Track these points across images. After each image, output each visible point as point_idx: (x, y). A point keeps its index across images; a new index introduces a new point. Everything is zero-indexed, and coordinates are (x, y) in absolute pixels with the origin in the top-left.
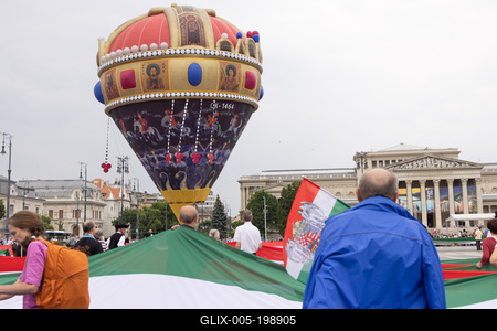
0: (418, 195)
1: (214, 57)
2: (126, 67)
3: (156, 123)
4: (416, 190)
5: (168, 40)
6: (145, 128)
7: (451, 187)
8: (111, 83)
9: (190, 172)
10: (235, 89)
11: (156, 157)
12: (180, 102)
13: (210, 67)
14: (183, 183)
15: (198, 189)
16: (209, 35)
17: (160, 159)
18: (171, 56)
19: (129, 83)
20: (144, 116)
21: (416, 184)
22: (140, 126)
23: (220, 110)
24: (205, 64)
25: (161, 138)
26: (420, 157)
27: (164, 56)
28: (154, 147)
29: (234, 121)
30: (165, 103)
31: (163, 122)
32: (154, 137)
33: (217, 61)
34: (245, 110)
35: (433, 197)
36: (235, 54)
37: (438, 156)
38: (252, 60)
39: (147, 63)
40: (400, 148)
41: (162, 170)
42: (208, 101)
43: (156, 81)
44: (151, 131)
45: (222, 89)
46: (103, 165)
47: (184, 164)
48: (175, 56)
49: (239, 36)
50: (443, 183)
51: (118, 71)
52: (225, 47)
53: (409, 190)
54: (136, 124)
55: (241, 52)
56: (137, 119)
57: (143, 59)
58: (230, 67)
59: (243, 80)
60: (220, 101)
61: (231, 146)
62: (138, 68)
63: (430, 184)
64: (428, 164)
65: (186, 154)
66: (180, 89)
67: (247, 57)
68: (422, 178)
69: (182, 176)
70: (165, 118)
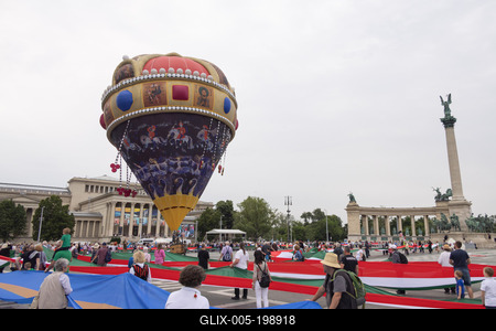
3: (192, 133)
6: (181, 136)
8: (156, 92)
11: (179, 163)
14: (192, 190)
17: (182, 165)
19: (180, 95)
20: (185, 126)
22: (177, 134)
25: (192, 147)
28: (181, 154)
30: (206, 118)
32: (186, 145)
41: (181, 175)
43: (205, 100)
44: (186, 139)
46: (112, 166)
47: (198, 172)
56: (177, 127)
57: (196, 81)
66: (218, 112)
69: (194, 182)
70: (203, 131)
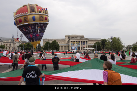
0: (77, 44)
1: (38, 14)
2: (19, 18)
3: (27, 29)
4: (77, 43)
5: (28, 12)
6: (25, 30)
7: (83, 43)
8: (17, 21)
9: (36, 38)
10: (43, 21)
11: (28, 36)
12: (32, 24)
13: (37, 17)
14: (35, 40)
15: (38, 41)
16: (36, 10)
18: (28, 15)
19: (20, 21)
20: (24, 28)
21: (77, 42)
23: (40, 25)
24: (36, 16)
25: (29, 32)
26: (78, 37)
27: (27, 15)
28: (28, 34)
29: (43, 27)
30: (29, 25)
31: (29, 29)
32: (27, 32)
33: (38, 15)
34: (46, 25)
35: (80, 44)
36: (42, 13)
37: (81, 37)
38: (46, 14)
39: (24, 17)
40: (74, 35)
41: (30, 38)
42: (37, 24)
43: (26, 21)
44: (26, 31)
45: (40, 21)
46: (17, 38)
47: (34, 37)
48: (29, 15)
49: (43, 10)
50: (82, 42)
51: (18, 19)
52: (40, 12)
53: (76, 43)
54: (23, 29)
55: (43, 13)
57: (23, 16)
58: (41, 16)
59: (44, 19)
60: (40, 23)
61: (44, 32)
62: (22, 18)
63: (79, 42)
64: (79, 38)
65: (34, 35)
66: (31, 22)
67: (45, 14)
68: (78, 41)
69: (34, 39)
70: (29, 28)
